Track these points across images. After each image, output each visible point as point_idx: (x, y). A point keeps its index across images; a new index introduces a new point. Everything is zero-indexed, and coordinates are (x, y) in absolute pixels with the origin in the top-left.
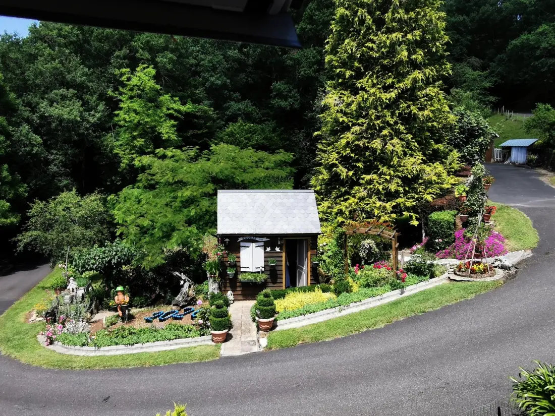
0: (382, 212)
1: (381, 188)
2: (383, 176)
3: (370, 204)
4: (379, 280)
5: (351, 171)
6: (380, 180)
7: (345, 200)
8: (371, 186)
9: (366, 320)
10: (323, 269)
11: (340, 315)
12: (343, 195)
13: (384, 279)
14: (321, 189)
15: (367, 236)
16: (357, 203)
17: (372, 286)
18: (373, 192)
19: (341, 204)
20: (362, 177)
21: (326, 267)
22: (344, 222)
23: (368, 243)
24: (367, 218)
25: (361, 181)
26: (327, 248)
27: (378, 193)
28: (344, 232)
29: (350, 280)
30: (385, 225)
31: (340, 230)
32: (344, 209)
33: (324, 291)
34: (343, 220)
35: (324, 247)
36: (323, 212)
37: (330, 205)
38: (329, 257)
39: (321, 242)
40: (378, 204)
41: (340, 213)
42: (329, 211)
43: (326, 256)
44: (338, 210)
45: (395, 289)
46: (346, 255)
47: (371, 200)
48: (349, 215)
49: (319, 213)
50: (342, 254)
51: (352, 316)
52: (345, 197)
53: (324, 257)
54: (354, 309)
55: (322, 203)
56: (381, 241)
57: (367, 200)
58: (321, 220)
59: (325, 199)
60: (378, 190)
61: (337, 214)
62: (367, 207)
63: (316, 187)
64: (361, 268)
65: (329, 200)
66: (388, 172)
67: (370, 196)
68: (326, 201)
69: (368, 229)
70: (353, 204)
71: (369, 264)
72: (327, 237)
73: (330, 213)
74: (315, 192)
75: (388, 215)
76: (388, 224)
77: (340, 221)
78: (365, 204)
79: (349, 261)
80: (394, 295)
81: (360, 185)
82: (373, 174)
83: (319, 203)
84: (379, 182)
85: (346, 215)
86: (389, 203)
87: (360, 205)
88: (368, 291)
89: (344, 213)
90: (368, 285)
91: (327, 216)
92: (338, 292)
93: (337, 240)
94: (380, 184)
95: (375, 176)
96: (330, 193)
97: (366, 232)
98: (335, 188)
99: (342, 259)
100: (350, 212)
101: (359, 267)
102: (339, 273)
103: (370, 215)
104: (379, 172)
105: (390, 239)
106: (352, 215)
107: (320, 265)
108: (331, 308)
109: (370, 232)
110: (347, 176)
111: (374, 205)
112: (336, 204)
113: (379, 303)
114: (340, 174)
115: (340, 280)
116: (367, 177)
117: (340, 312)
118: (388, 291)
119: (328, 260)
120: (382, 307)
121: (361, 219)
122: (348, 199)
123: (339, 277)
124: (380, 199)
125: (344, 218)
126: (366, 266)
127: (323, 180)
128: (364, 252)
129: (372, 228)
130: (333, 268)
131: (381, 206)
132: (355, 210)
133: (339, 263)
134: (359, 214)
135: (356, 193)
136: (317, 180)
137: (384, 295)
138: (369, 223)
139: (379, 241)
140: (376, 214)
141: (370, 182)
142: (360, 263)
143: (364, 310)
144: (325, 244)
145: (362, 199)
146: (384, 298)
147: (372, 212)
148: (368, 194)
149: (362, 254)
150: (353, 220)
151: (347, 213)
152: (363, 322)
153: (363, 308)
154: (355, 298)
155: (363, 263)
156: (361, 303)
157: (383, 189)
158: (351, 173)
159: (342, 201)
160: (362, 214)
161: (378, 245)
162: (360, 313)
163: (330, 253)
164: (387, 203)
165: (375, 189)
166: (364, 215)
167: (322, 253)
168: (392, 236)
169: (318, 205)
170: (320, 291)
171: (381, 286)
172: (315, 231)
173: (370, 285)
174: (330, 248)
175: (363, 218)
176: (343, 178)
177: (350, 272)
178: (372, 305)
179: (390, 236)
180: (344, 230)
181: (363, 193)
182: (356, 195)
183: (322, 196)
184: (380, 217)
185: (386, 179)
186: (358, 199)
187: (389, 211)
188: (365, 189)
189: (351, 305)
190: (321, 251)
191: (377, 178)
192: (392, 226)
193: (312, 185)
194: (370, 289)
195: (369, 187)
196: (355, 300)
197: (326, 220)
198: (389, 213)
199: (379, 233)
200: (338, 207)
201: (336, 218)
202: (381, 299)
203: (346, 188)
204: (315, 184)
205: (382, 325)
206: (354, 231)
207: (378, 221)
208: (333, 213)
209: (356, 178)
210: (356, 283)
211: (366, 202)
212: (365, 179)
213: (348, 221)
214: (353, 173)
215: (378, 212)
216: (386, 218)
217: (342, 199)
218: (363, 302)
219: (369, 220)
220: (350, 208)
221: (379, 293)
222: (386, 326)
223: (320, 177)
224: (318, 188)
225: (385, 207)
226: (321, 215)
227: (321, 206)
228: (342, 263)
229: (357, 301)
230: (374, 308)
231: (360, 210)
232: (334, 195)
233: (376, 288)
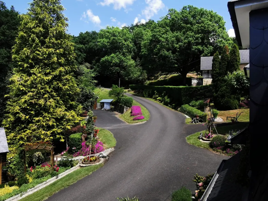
0: (45, 136)
1: (44, 124)
2: (45, 118)
3: (38, 132)
4: (44, 173)
5: (27, 115)
6: (44, 120)
7: (24, 132)
8: (39, 123)
9: (37, 197)
10: (10, 172)
11: (21, 198)
12: (23, 129)
13: (47, 172)
14: (9, 126)
15: (37, 150)
16: (31, 133)
17: (40, 177)
18: (40, 126)
19: (22, 134)
20: (34, 119)
21: (13, 171)
22: (24, 144)
23: (37, 154)
24: (37, 140)
25: (33, 121)
26: (13, 160)
27: (43, 126)
28: (23, 150)
29: (28, 176)
30: (47, 143)
31: (21, 149)
32: (23, 136)
33: (11, 186)
34: (23, 142)
35: (11, 160)
36: (10, 139)
37: (15, 135)
38: (14, 165)
39: (9, 157)
40: (43, 132)
41: (22, 139)
42: (14, 138)
43: (12, 165)
44: (20, 137)
45: (53, 176)
46: (25, 162)
47: (39, 131)
48: (27, 139)
49: (7, 140)
50: (22, 162)
51: (29, 197)
52: (24, 130)
53: (11, 166)
54: (30, 192)
55: (10, 135)
56: (45, 152)
57: (37, 131)
58: (9, 144)
59: (12, 132)
60: (43, 125)
61: (19, 140)
62: (37, 134)
63: (6, 125)
64: (34, 168)
65: (15, 132)
66: (48, 116)
67: (38, 128)
68: (12, 133)
69: (37, 146)
70: (29, 133)
71: (39, 165)
72: (13, 153)
73: (15, 139)
74: (5, 128)
75: (49, 138)
76: (48, 142)
77: (21, 143)
78: (36, 133)
79: (27, 165)
80: (53, 180)
81: (33, 123)
82: (40, 117)
83: (8, 134)
84: (44, 121)
85: (25, 139)
86: (49, 132)
87: (33, 133)
88: (39, 180)
89: (24, 139)
90: (38, 177)
91: (13, 141)
92: (19, 185)
93: (19, 154)
94: (44, 122)
95: (41, 118)
96: (15, 128)
97: (36, 148)
98: (18, 125)
99: (22, 164)
100: (27, 138)
101: (32, 167)
102: (21, 173)
103: (39, 138)
104: (43, 116)
105: (50, 150)
106: (29, 139)
107: (9, 170)
108: (16, 195)
109: (39, 148)
110: (25, 118)
111: (41, 133)
112: (19, 134)
113: (44, 186)
114: (21, 118)
115: (21, 177)
116: (37, 119)
117: (21, 196)
118: (49, 178)
119: (13, 167)
120: (46, 188)
121: (34, 141)
122: (26, 131)
123: (21, 176)
124: (44, 130)
125: (24, 141)
126: (37, 166)
127: (11, 121)
128: (36, 159)
129: (39, 146)
130: (17, 171)
131: (44, 133)
132: (30, 137)
133: (20, 168)
134: (32, 138)
135: (31, 127)
136: (7, 121)
137: (48, 181)
138: (38, 143)
139: (44, 152)
140: (42, 137)
141: (38, 121)
142: (33, 166)
143: (36, 192)
144: (12, 157)
145: (34, 130)
146: (47, 183)
147: (40, 137)
148: (37, 127)
149: (34, 160)
150: (29, 142)
151: (26, 138)
152: (36, 199)
153: (36, 190)
154: (30, 186)
155: (35, 165)
156: (34, 188)
157: (45, 124)
158: (27, 117)
159: (23, 132)
160: (34, 138)
161: (43, 154)
162: (34, 194)
163: (15, 163)
164: (48, 131)
165: (41, 125)
166: (35, 139)
167: (10, 163)
168: (51, 148)
169: (7, 135)
170: (8, 186)
171: (46, 176)
172: (5, 151)
173: (39, 177)
174: (15, 160)
175: (35, 140)
176: (23, 120)
177: (27, 171)
178: (40, 188)
179: (50, 149)
180: (23, 149)
181: (35, 127)
182: (31, 128)
183: (10, 130)
184: (44, 139)
185: (47, 119)
186: (32, 130)
187: (49, 136)
188: (36, 125)
189: (28, 190)
190: (9, 162)
191: (42, 119)
192: (51, 143)
193: (3, 124)
194: (40, 179)
195: (38, 124)
196: (31, 187)
197: (13, 144)
198: (49, 137)
199: (43, 148)
200: (20, 136)
201: (19, 142)
202: (46, 183)
203: (25, 125)
204: (5, 124)
205: (47, 198)
206: (29, 149)
207: (43, 141)
208: (17, 139)
209: (30, 119)
210: (31, 177)
211: (37, 132)
212: (36, 120)
213: (26, 143)
214: (29, 117)
215: (43, 136)
216: (48, 139)
217: (22, 131)
218: (35, 187)
219: (38, 141)
220: (27, 136)
221: (45, 180)
222: (49, 198)
223: (9, 120)
224: (8, 126)
225: (47, 134)
226: (9, 141)
227: (9, 136)
228: (22, 167)
229: (32, 188)
230: (42, 189)
231: (33, 136)
232: (17, 129)
233: (43, 178)
